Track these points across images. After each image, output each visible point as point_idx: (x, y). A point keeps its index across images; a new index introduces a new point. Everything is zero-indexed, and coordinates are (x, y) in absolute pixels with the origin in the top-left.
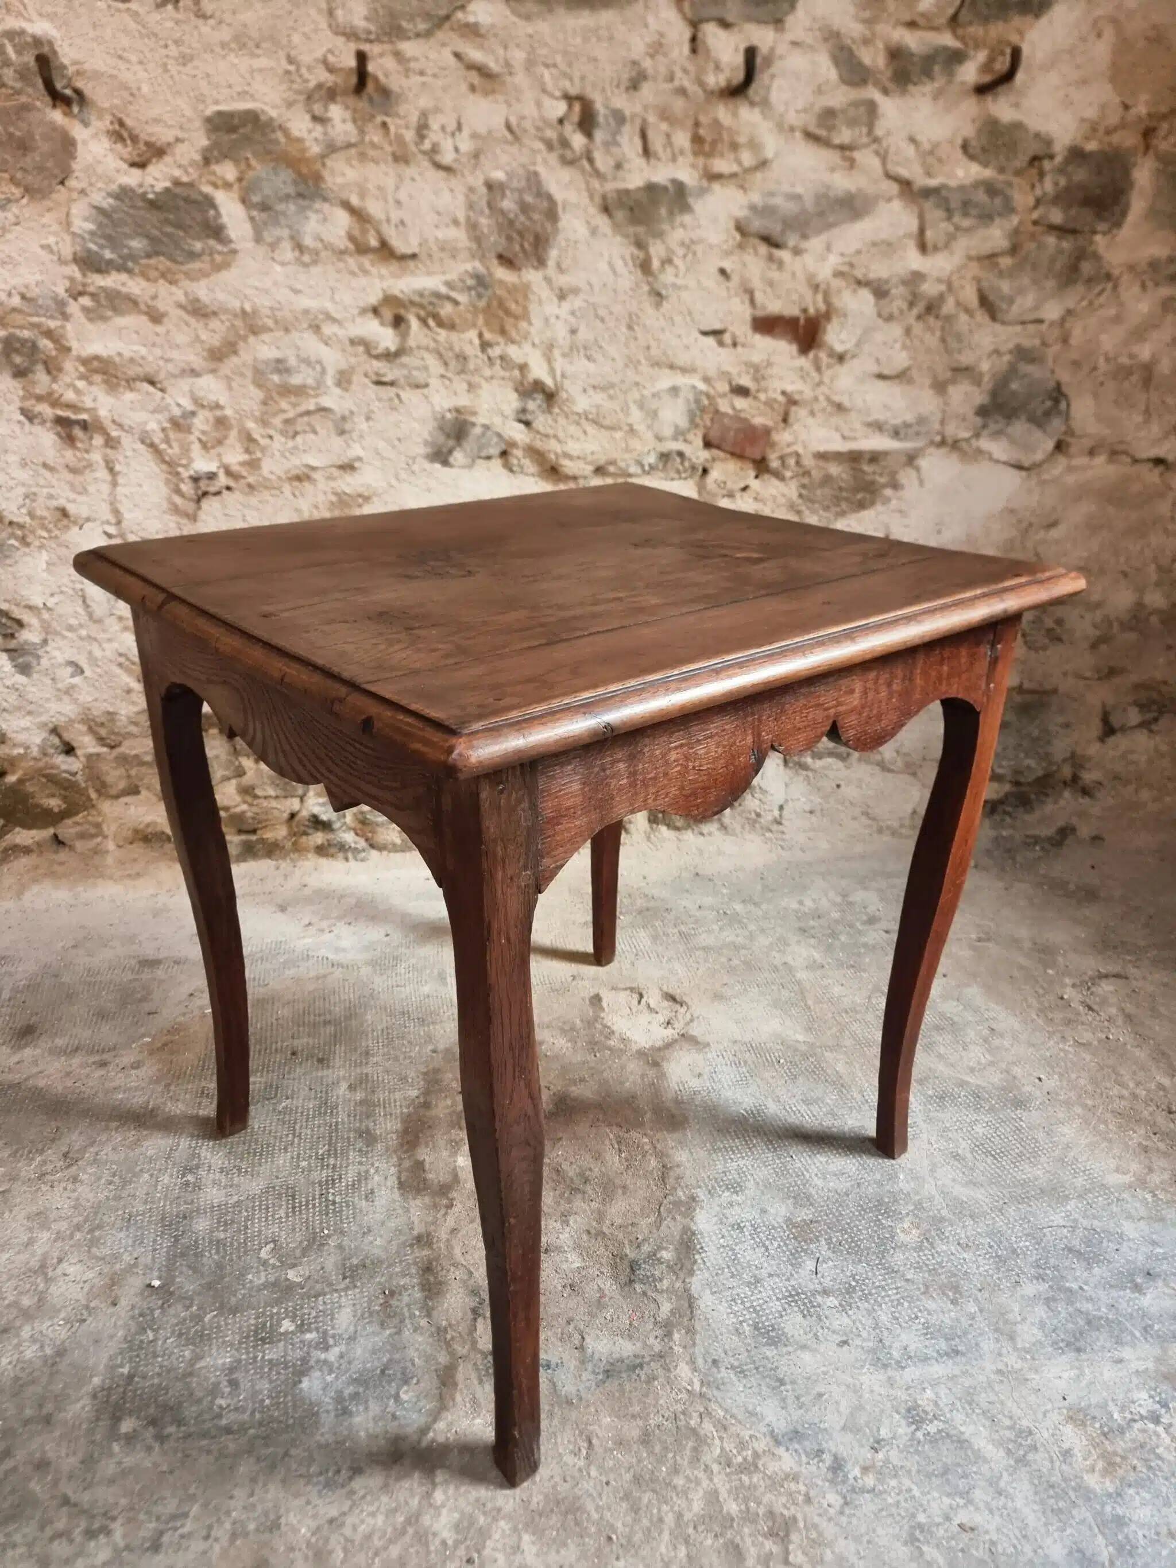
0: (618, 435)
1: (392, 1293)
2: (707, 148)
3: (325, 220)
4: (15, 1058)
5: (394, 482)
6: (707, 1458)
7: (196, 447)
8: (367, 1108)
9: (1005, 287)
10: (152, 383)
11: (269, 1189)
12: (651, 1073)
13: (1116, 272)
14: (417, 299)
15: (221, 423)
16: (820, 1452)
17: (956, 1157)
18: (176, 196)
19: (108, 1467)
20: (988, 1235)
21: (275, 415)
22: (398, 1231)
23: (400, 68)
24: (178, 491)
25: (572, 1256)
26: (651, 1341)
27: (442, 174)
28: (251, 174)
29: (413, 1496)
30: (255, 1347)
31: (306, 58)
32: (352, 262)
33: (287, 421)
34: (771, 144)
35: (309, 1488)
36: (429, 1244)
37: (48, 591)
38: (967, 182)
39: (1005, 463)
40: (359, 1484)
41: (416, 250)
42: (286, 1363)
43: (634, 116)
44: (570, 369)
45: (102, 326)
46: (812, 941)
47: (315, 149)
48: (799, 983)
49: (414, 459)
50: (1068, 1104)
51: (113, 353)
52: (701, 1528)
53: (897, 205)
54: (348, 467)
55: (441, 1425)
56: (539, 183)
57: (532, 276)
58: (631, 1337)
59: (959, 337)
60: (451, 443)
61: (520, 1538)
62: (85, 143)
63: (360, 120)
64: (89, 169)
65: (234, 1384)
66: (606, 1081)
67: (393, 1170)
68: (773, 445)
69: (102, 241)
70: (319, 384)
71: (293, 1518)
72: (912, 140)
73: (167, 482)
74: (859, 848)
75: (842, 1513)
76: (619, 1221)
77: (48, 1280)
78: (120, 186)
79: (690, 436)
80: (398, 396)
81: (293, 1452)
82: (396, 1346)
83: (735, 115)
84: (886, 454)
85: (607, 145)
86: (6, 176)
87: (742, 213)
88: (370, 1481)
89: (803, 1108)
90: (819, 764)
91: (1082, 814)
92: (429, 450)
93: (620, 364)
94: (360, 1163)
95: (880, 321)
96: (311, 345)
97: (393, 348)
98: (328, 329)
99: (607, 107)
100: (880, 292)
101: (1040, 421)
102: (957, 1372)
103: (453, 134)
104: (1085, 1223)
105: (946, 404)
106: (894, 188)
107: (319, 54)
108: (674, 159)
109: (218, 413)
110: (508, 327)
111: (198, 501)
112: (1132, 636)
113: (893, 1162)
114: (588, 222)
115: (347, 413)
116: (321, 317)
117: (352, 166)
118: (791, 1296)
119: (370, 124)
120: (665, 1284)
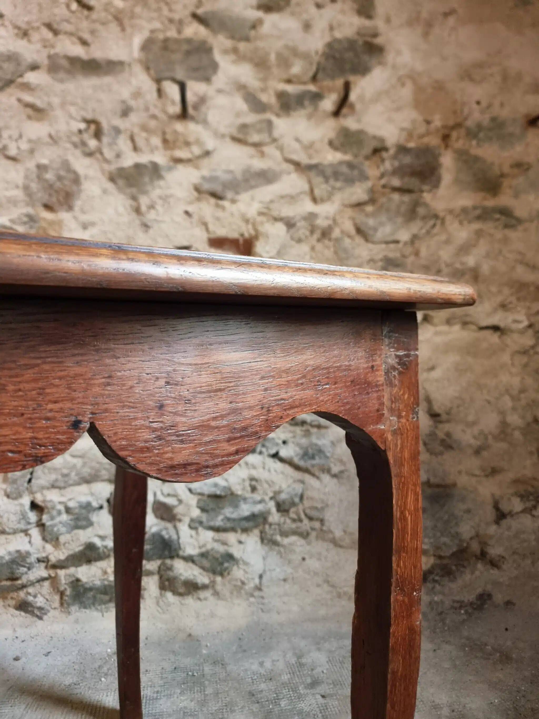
2: (171, 145)
9: (371, 222)
13: (442, 214)
27: (11, 162)
34: (210, 144)
38: (335, 162)
43: (126, 130)
53: (294, 176)
56: (69, 165)
57: (64, 215)
59: (345, 251)
72: (297, 140)
74: (322, 612)
83: (186, 127)
85: (110, 144)
87: (197, 181)
90: (286, 541)
91: (496, 584)
95: (293, 243)
99: (109, 125)
100: (290, 224)
103: (16, 140)
106: (291, 167)
108: (152, 151)
112: (503, 445)
114: (101, 187)
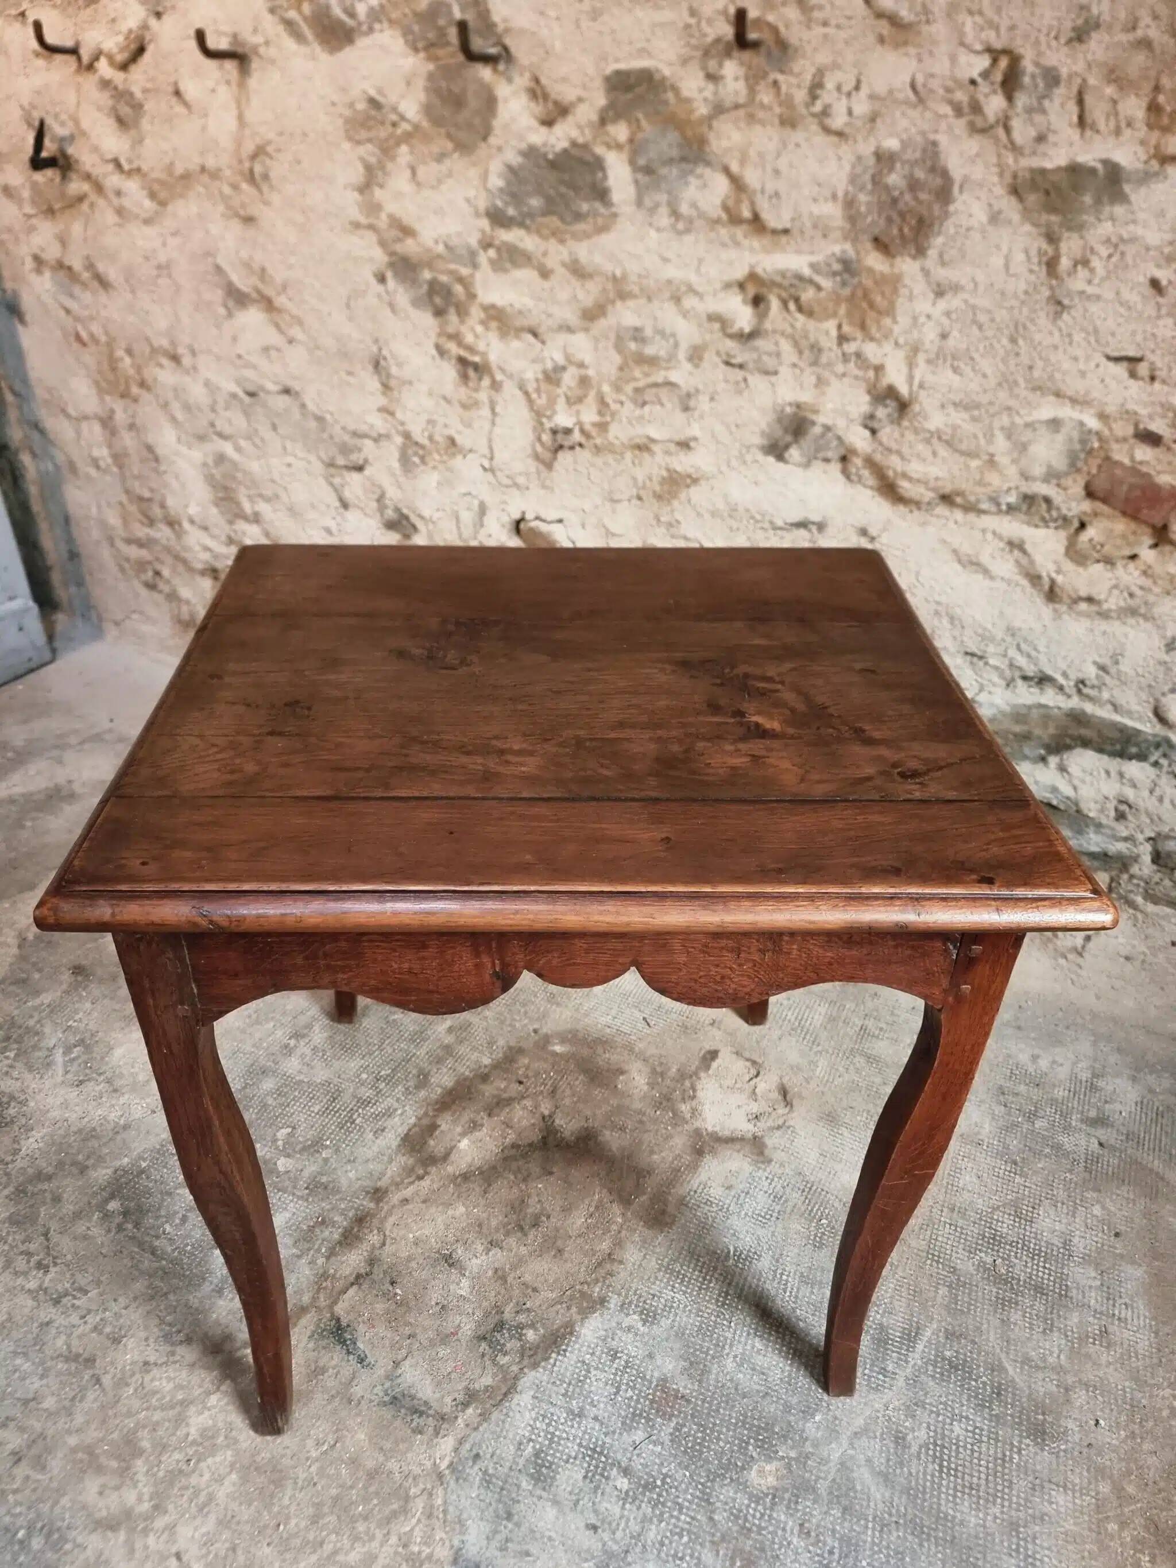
0: (975, 463)
1: (323, 1222)
3: (705, 186)
5: (724, 468)
6: (395, 1527)
7: (562, 401)
8: (447, 1055)
10: (535, 335)
11: (326, 1083)
12: (687, 1158)
14: (778, 279)
15: (584, 381)
18: (572, 157)
20: (841, 1540)
21: (628, 382)
22: (371, 1175)
23: (802, 18)
24: (539, 439)
25: (465, 1283)
26: (449, 1399)
27: (835, 139)
28: (640, 136)
29: (200, 1387)
31: (707, 10)
32: (723, 232)
33: (637, 390)
35: (156, 1330)
36: (379, 1200)
40: (181, 1350)
41: (788, 226)
43: (1071, 76)
44: (930, 379)
45: (503, 277)
47: (703, 110)
49: (748, 448)
51: (505, 303)
54: (685, 445)
56: (936, 154)
57: (907, 266)
58: (439, 1384)
60: (789, 438)
61: (231, 1472)
62: (506, 101)
63: (753, 79)
64: (506, 127)
66: (641, 1142)
67: (413, 1120)
69: (508, 199)
70: (672, 357)
71: (130, 1343)
73: (535, 429)
76: (528, 1278)
78: (529, 145)
80: (745, 380)
81: (171, 1297)
85: (1029, 111)
86: (443, 131)
88: (188, 1354)
89: (793, 1282)
92: (765, 442)
93: (992, 382)
94: (398, 1100)
96: (669, 317)
97: (747, 330)
99: (1037, 64)
103: (849, 95)
107: (720, 6)
108: (1117, 133)
109: (583, 372)
110: (868, 322)
111: (556, 451)
113: (826, 1397)
114: (990, 205)
115: (692, 391)
116: (683, 288)
117: (739, 128)
118: (594, 1450)
119: (762, 83)
120: (504, 1360)
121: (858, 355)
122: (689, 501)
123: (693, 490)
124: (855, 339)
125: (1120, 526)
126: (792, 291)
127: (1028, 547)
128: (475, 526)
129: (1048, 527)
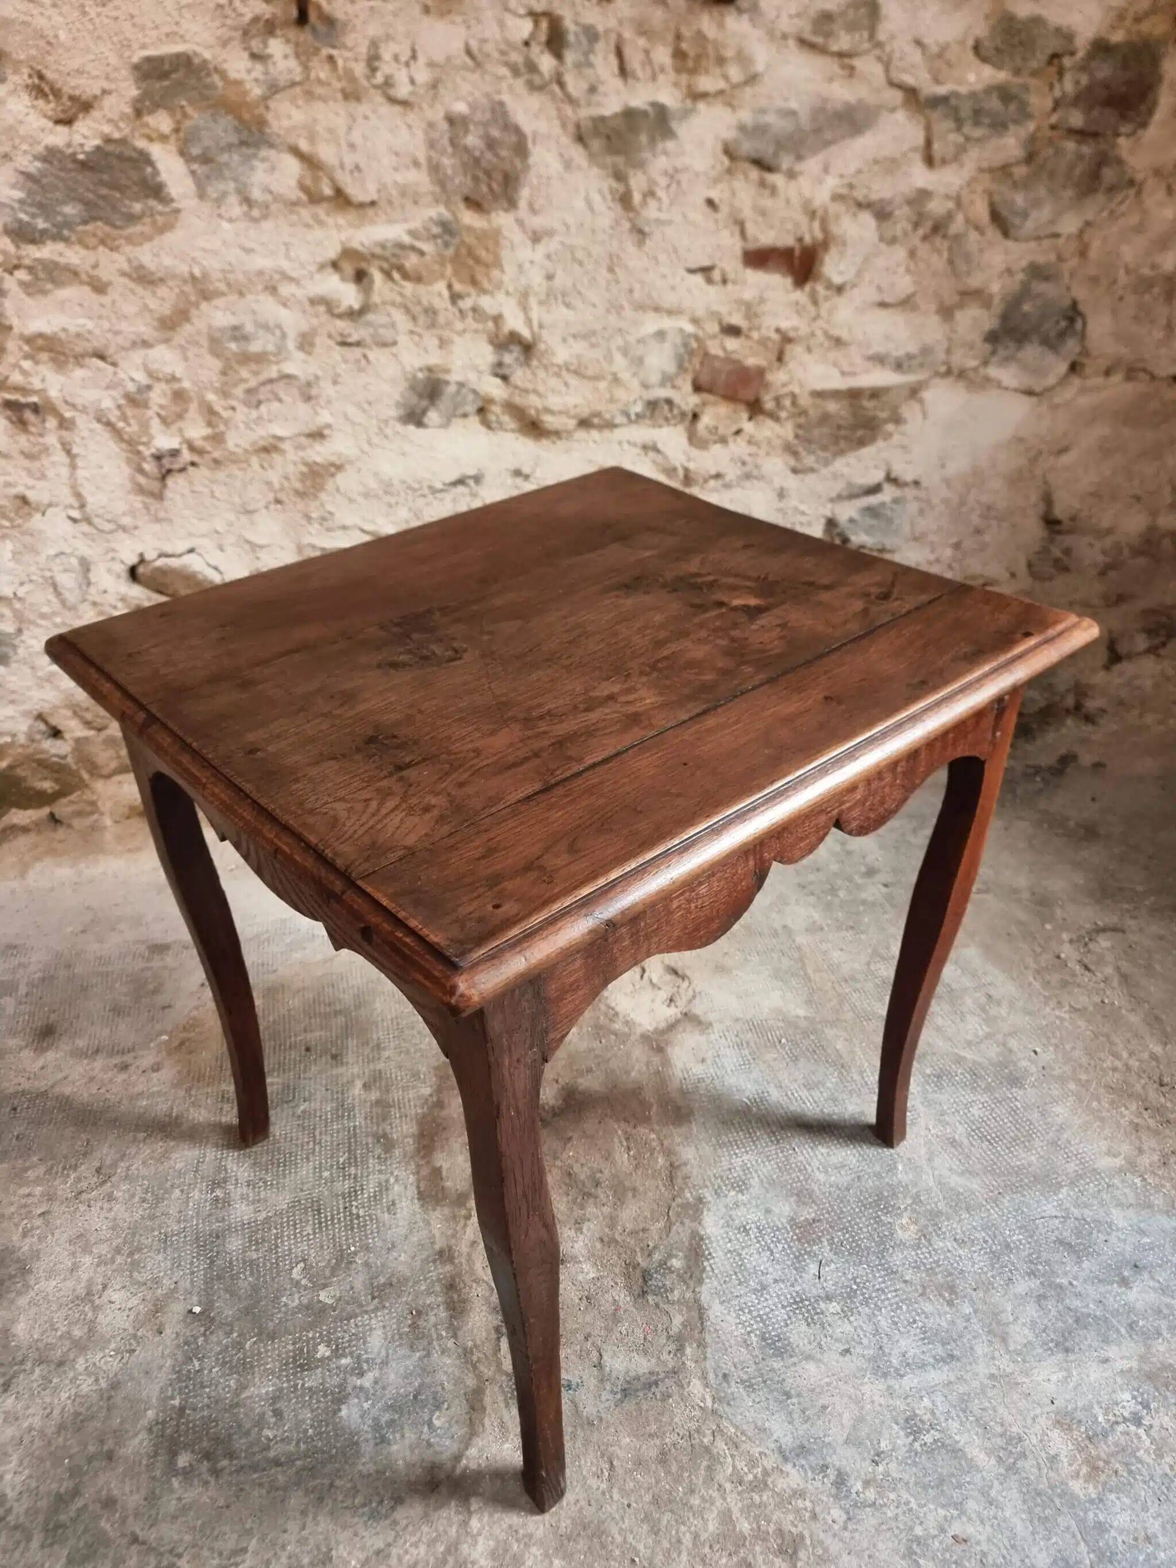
0: (603, 385)
1: (419, 1313)
2: (690, 64)
3: (273, 169)
4: (40, 1062)
5: (366, 447)
6: (720, 1477)
7: (155, 423)
8: (383, 1108)
10: (102, 357)
11: (295, 1204)
12: (656, 1059)
13: (1139, 177)
14: (378, 251)
15: (179, 396)
16: (825, 1467)
17: (953, 1143)
18: (107, 154)
19: (170, 1505)
20: (985, 1228)
21: (235, 385)
22: (421, 1246)
24: (141, 471)
25: (586, 1267)
26: (665, 1356)
27: (398, 109)
29: (451, 1525)
30: (295, 1374)
32: (305, 213)
33: (249, 391)
34: (762, 54)
35: (356, 1520)
36: (451, 1259)
37: (17, 581)
38: (979, 87)
39: (1016, 390)
40: (401, 1514)
41: (375, 197)
42: (325, 1390)
43: (607, 31)
44: (547, 319)
45: (44, 301)
46: (812, 899)
47: (257, 91)
48: (799, 948)
49: (386, 422)
50: (1062, 1079)
51: (56, 329)
52: (716, 1547)
53: (901, 116)
54: (318, 435)
55: (472, 1452)
56: (505, 114)
57: (502, 220)
58: (645, 1353)
59: (968, 257)
60: (424, 403)
63: (303, 55)
64: (13, 131)
65: (278, 1413)
66: (613, 1071)
67: (412, 1178)
68: (766, 386)
69: (34, 210)
70: (280, 349)
71: (343, 1551)
72: (918, 43)
73: (129, 461)
75: (845, 1528)
76: (629, 1227)
77: (96, 1309)
78: (47, 148)
79: (679, 382)
80: (365, 356)
81: (338, 1483)
82: (425, 1370)
83: (721, 25)
84: (886, 390)
85: (578, 66)
87: (730, 134)
88: (411, 1511)
89: (804, 1093)
91: (1084, 741)
92: (401, 412)
93: (601, 310)
94: (380, 1172)
95: (883, 246)
96: (268, 308)
97: (356, 306)
98: (286, 290)
99: (577, 23)
100: (882, 213)
101: (1052, 344)
102: (953, 1379)
103: (407, 64)
104: (1076, 1212)
105: (953, 331)
106: (898, 96)
108: (654, 78)
110: (479, 277)
111: (163, 478)
112: (1142, 561)
113: (892, 1151)
114: (561, 155)
115: (311, 378)
116: (277, 277)
117: (298, 107)
118: (796, 1302)
119: (315, 59)
120: (676, 1295)
121: (475, 310)
122: (338, 490)
123: (340, 478)
124: (469, 295)
125: (723, 409)
126: (394, 260)
127: (660, 446)
128: (80, 587)
129: (669, 425)
